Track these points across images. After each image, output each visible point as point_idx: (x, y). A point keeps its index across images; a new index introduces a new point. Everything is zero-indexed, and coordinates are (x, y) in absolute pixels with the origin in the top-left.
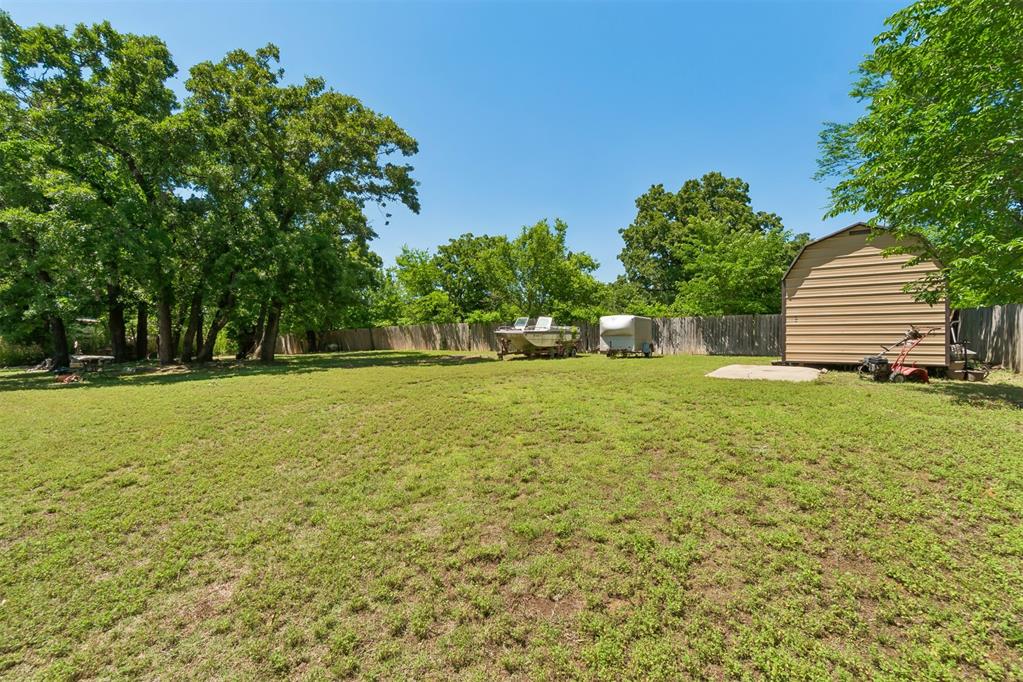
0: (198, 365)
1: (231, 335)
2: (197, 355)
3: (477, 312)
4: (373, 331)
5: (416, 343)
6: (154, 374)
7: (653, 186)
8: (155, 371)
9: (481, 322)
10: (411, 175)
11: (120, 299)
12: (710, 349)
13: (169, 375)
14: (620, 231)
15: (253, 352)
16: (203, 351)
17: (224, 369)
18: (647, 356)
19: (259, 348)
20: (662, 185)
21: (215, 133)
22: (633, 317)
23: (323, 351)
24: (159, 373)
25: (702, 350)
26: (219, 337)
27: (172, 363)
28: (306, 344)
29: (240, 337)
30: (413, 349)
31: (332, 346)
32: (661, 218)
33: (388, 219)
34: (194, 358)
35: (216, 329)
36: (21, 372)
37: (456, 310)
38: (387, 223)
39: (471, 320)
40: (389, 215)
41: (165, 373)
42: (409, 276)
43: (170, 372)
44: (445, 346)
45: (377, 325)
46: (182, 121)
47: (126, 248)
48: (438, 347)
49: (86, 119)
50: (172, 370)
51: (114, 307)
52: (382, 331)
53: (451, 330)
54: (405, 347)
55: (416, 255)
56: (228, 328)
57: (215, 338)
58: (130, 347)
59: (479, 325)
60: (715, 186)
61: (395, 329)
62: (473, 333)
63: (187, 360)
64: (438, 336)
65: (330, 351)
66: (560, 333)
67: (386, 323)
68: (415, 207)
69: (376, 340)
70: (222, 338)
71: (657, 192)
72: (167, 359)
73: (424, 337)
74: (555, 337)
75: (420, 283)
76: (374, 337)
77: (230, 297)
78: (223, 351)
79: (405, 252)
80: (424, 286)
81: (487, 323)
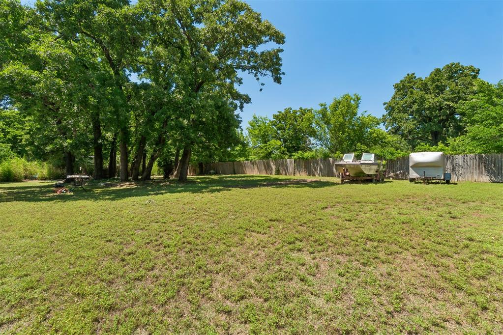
0: (142, 182)
1: (159, 165)
2: (142, 175)
3: (300, 152)
4: (235, 163)
5: (260, 170)
6: (115, 188)
7: (408, 75)
8: (116, 186)
9: (303, 158)
10: (281, 55)
11: (100, 141)
12: (493, 178)
13: (124, 189)
14: (384, 104)
15: (172, 174)
16: (145, 174)
17: (157, 187)
18: (448, 182)
19: (176, 172)
20: (414, 74)
21: (158, 19)
22: (441, 153)
23: (207, 174)
24: (118, 188)
25: (485, 178)
26: (154, 166)
27: (127, 180)
28: (198, 170)
29: (164, 165)
30: (258, 174)
31: (212, 171)
32: (417, 93)
33: (262, 87)
34: (140, 177)
35: (153, 159)
36: (50, 184)
37: (284, 151)
38: (261, 90)
39: (295, 157)
40: (263, 84)
41: (122, 188)
42: (257, 132)
43: (125, 187)
44: (278, 172)
45: (237, 160)
46: (136, 8)
47: (94, 96)
48: (274, 173)
49: (74, 8)
50: (126, 186)
51: (96, 145)
52: (240, 164)
53: (283, 163)
54: (253, 173)
55: (260, 120)
56: (158, 161)
57: (152, 166)
58: (106, 170)
59: (301, 160)
60: (454, 72)
61: (248, 163)
62: (297, 165)
63: (136, 179)
64: (274, 167)
65: (211, 174)
66: (379, 165)
67: (242, 159)
68: (278, 80)
69: (237, 168)
70: (155, 167)
71: (411, 78)
72: (124, 178)
73: (265, 167)
74: (375, 167)
75: (263, 136)
76: (235, 166)
77: (162, 138)
78: (156, 173)
79: (254, 118)
80: (265, 138)
81: (307, 159)
